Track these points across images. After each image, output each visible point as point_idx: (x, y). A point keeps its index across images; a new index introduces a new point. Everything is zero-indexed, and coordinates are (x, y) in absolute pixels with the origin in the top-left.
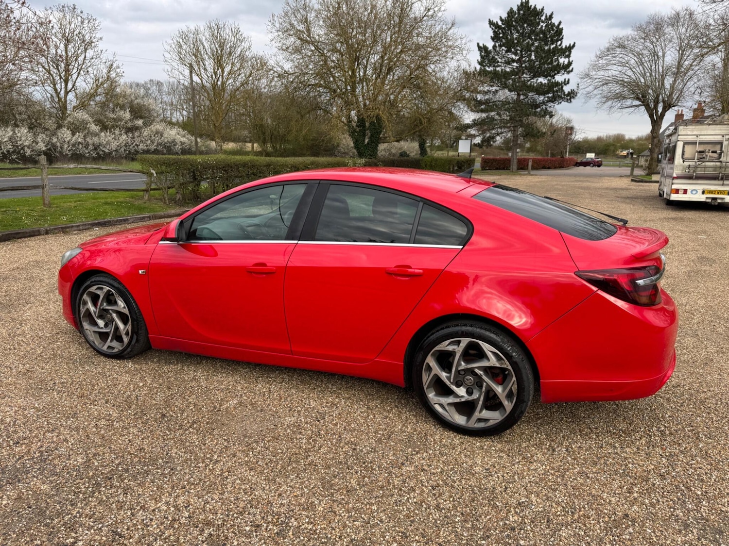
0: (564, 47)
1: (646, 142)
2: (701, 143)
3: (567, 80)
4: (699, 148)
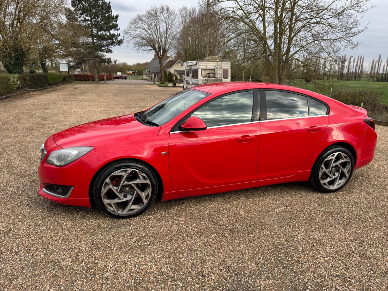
0: (112, 16)
1: (137, 67)
2: (208, 70)
3: (119, 34)
4: (207, 72)
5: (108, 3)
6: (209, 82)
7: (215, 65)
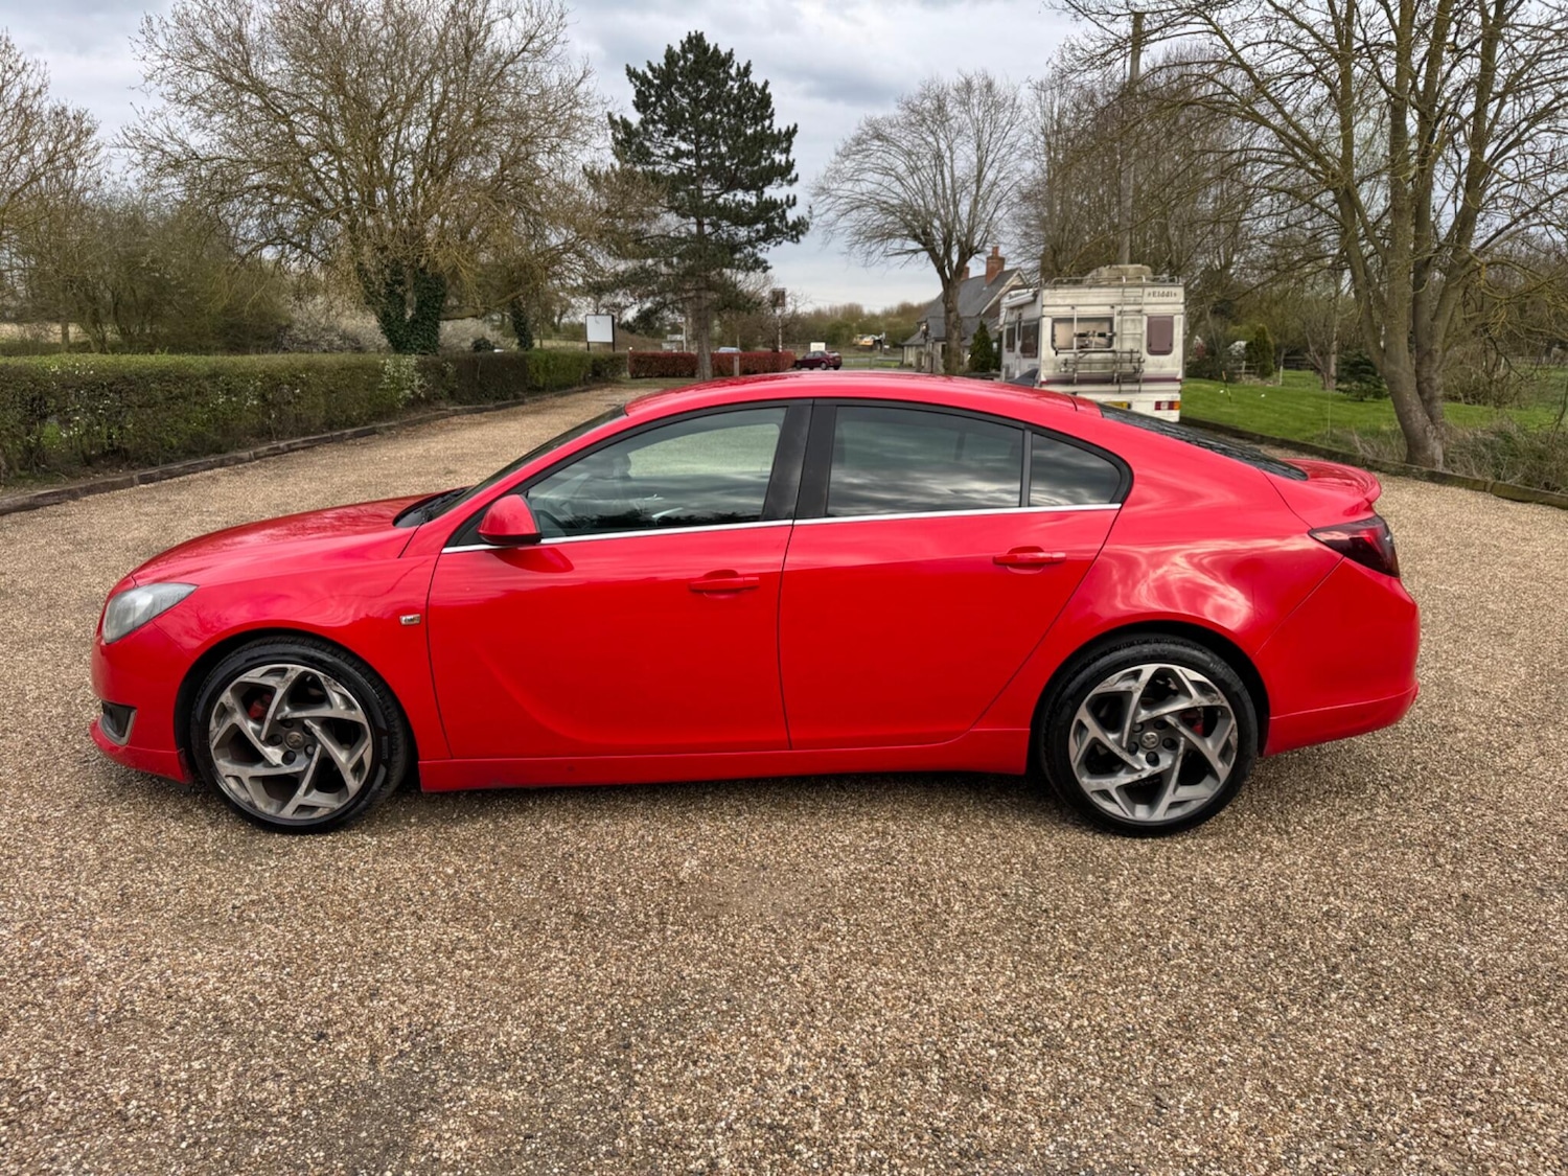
0: (776, 132)
1: (898, 320)
2: (1080, 320)
3: (791, 198)
4: (1077, 328)
5: (760, 86)
6: (1083, 371)
7: (1113, 300)
